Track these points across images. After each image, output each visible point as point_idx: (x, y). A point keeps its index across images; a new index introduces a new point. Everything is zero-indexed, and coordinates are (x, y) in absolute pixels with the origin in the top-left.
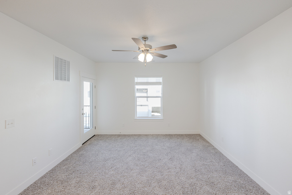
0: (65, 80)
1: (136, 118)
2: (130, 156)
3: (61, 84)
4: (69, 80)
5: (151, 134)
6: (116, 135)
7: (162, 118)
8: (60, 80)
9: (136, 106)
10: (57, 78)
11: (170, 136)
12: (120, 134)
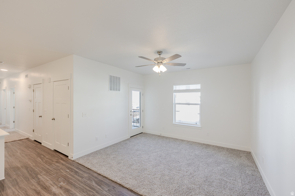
0: (116, 90)
1: (174, 123)
2: (156, 152)
3: (114, 93)
4: (119, 90)
5: (193, 141)
6: (157, 135)
7: (200, 126)
8: (113, 90)
9: (175, 111)
10: (111, 89)
11: (207, 146)
12: (161, 135)
